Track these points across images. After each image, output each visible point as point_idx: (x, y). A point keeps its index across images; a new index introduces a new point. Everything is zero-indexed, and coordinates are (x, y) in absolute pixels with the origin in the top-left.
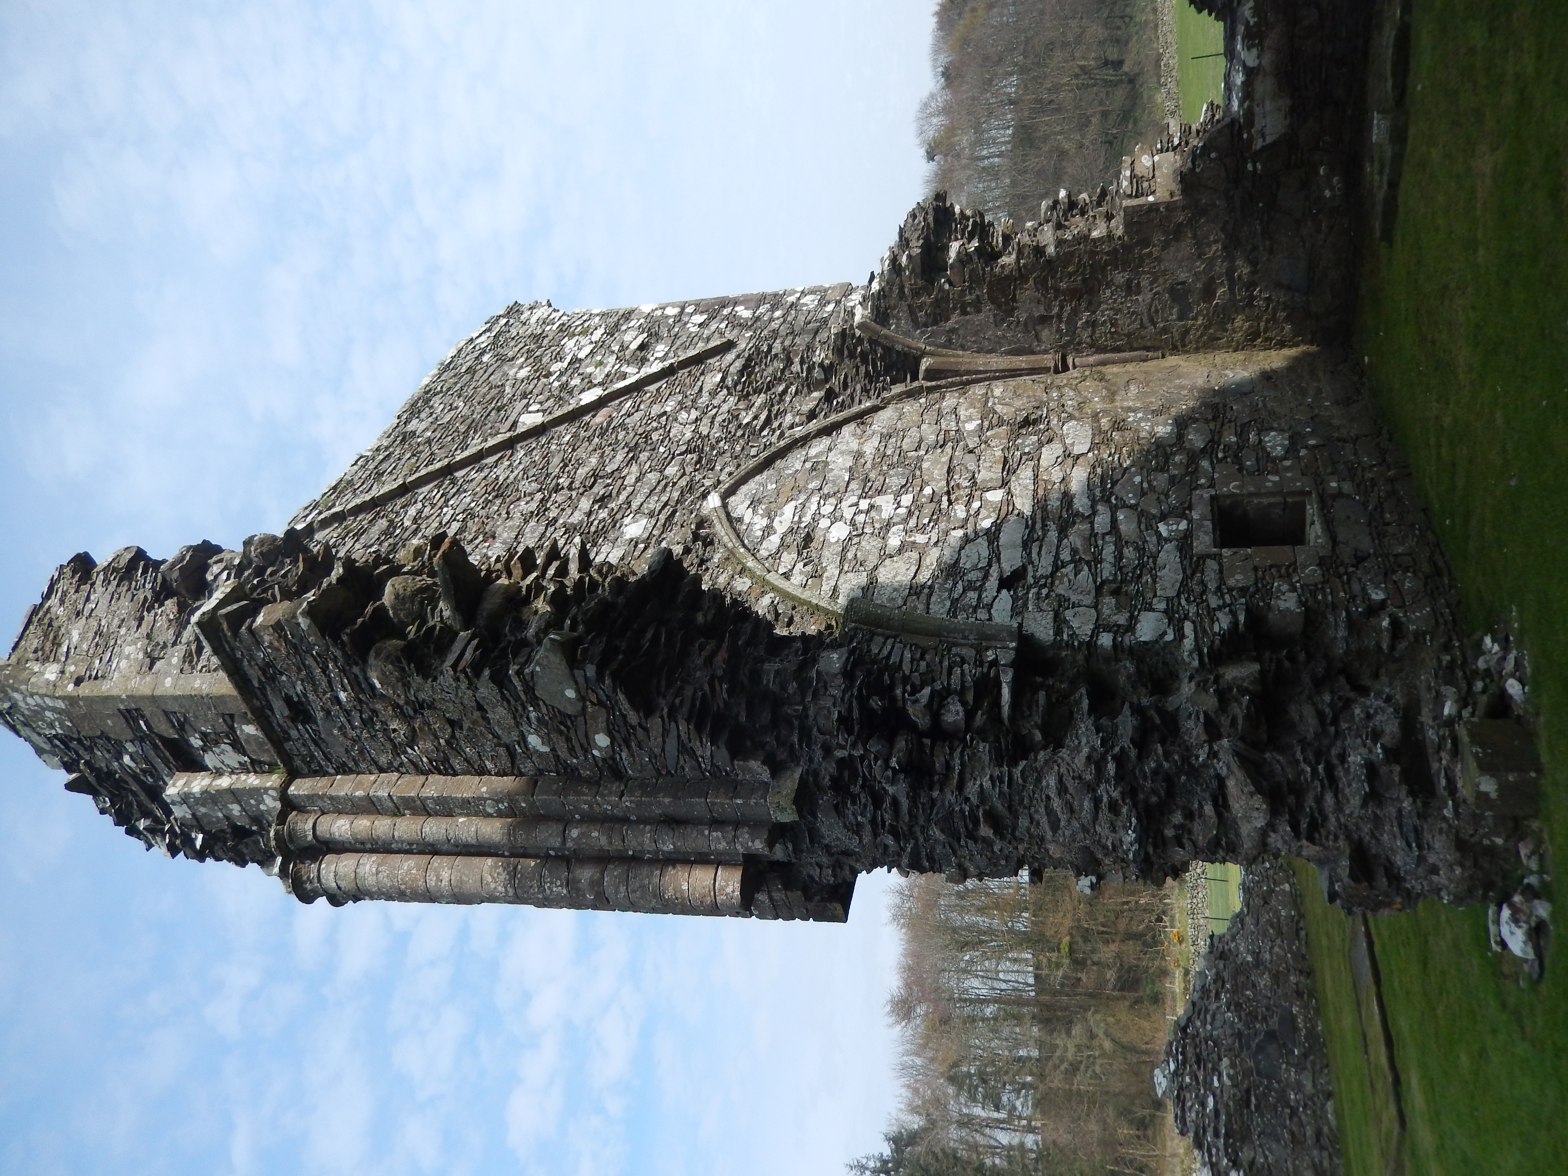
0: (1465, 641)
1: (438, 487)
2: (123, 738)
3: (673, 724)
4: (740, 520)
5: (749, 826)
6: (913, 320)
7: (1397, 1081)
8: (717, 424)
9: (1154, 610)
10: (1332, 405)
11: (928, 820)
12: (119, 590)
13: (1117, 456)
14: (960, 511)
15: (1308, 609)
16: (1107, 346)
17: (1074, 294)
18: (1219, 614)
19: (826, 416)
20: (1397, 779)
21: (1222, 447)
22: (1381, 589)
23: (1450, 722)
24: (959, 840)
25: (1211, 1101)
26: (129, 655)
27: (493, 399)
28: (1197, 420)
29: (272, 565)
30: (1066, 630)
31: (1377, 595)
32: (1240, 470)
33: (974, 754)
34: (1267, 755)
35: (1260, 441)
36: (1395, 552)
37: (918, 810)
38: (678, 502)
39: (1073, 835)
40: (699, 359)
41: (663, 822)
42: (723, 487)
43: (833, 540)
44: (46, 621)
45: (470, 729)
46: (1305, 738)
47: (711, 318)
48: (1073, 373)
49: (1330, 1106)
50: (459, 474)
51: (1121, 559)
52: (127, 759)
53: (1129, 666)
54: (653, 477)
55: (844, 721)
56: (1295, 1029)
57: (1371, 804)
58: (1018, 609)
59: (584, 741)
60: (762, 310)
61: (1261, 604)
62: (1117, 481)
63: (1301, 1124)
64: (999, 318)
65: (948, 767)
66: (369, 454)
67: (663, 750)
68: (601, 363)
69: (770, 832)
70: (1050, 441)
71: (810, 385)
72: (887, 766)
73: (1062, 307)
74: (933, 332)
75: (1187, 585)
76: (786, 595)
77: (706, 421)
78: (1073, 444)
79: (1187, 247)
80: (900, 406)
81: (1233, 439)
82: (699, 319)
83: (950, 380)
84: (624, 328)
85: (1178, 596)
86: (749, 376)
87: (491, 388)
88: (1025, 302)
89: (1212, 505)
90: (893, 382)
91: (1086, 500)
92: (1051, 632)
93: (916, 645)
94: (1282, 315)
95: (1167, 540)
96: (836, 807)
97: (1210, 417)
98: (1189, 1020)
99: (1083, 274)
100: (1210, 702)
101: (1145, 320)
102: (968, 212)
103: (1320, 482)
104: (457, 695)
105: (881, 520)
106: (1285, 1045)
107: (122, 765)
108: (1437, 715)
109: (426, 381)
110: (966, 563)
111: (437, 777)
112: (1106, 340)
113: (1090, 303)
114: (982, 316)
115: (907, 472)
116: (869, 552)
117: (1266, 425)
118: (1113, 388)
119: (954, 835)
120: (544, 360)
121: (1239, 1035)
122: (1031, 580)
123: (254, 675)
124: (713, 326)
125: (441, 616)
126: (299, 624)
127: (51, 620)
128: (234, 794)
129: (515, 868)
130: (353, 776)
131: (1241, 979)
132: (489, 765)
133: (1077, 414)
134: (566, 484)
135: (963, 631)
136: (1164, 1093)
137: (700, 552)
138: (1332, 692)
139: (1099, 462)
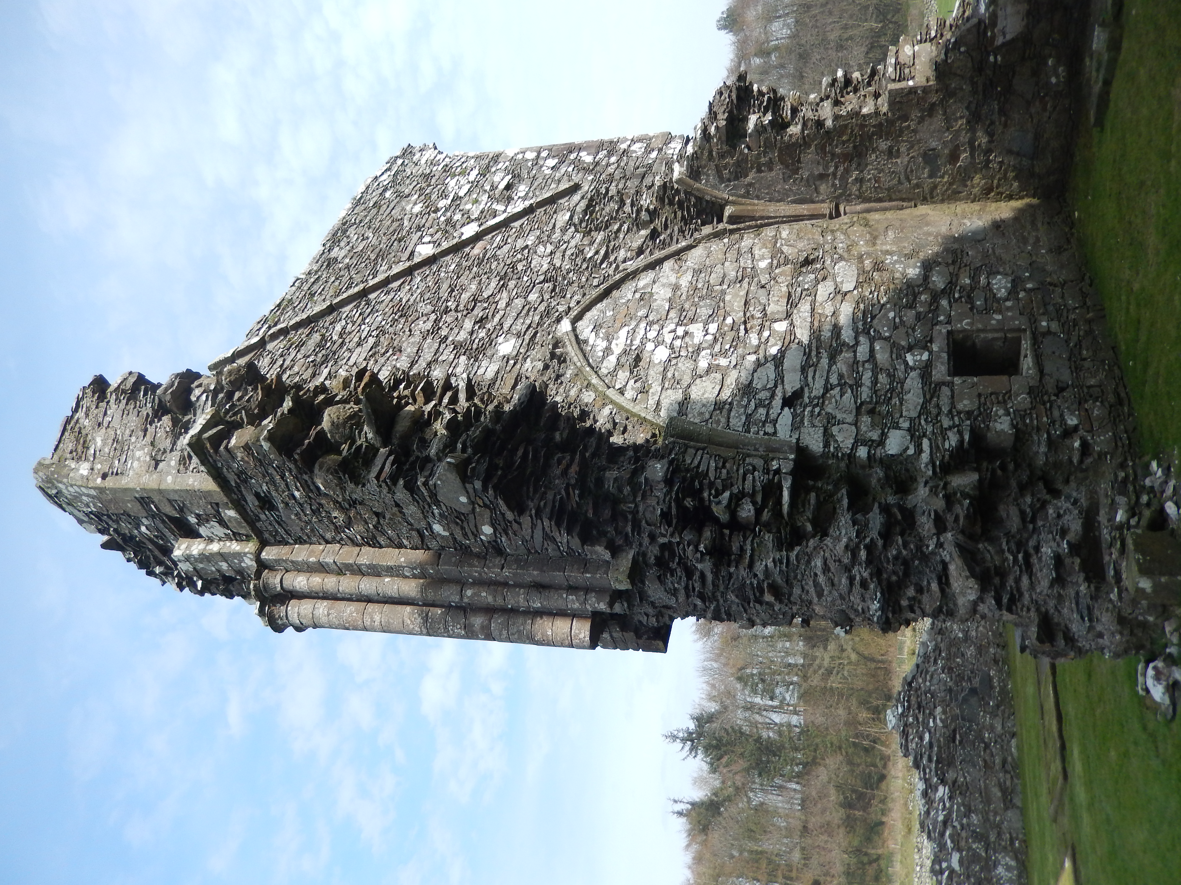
0: (1137, 461)
1: (357, 307)
2: (140, 515)
3: (539, 521)
4: (586, 342)
5: (596, 592)
6: (719, 177)
7: (1063, 747)
8: (567, 257)
9: (900, 428)
10: (1047, 252)
11: (727, 588)
12: (128, 408)
13: (876, 294)
14: (754, 339)
15: (1017, 430)
16: (871, 197)
17: (847, 158)
18: (950, 434)
19: (651, 253)
20: (1077, 568)
21: (958, 288)
22: (1075, 416)
23: (1120, 527)
24: (749, 603)
25: (927, 736)
26: (139, 458)
27: (395, 230)
28: (940, 263)
29: (239, 389)
30: (832, 443)
31: (1072, 421)
32: (971, 309)
33: (761, 542)
34: (980, 546)
35: (989, 283)
36: (1088, 384)
37: (719, 580)
38: (538, 324)
39: (833, 601)
40: (552, 200)
41: (534, 586)
42: (573, 314)
43: (657, 362)
44: (77, 429)
45: (390, 519)
46: (1010, 532)
47: (561, 162)
48: (844, 219)
49: (1014, 742)
50: (372, 296)
51: (876, 384)
52: (143, 529)
53: (880, 473)
54: (519, 302)
55: (665, 516)
56: (992, 687)
57: (1056, 586)
58: (796, 426)
59: (474, 530)
60: (601, 155)
61: (982, 426)
62: (876, 316)
63: (992, 755)
64: (786, 176)
65: (742, 549)
66: (303, 277)
67: (532, 537)
68: (476, 201)
69: (611, 596)
70: (824, 279)
71: (638, 224)
72: (697, 550)
73: (836, 167)
74: (734, 185)
75: (926, 407)
76: (621, 408)
77: (558, 254)
78: (842, 283)
79: (938, 121)
80: (708, 245)
81: (968, 281)
82: (552, 162)
83: (747, 224)
84: (493, 169)
85: (919, 417)
86: (591, 215)
87: (393, 221)
88: (808, 163)
89: (948, 339)
90: (703, 224)
91: (851, 332)
92: (821, 445)
93: (719, 455)
94: (1011, 175)
95: (912, 369)
96: (659, 578)
97: (950, 262)
98: (914, 677)
99: (854, 142)
100: (939, 503)
101: (902, 177)
102: (764, 89)
103: (1033, 321)
104: (380, 497)
105: (694, 345)
106: (983, 699)
107: (140, 532)
108: (1112, 519)
109: (343, 214)
110: (758, 384)
111: (368, 548)
112: (871, 193)
113: (859, 165)
114: (773, 174)
115: (714, 303)
116: (684, 372)
117: (994, 270)
118: (875, 233)
119: (745, 600)
120: (433, 197)
121: (950, 690)
122: (807, 400)
123: (232, 478)
124: (563, 170)
125: (366, 438)
126: (262, 446)
127: (80, 428)
128: (222, 556)
129: (427, 615)
130: (307, 546)
131: (954, 650)
132: (406, 542)
133: (846, 255)
134: (453, 307)
135: (755, 445)
136: (893, 727)
137: (556, 368)
138: (1033, 495)
139: (862, 299)
